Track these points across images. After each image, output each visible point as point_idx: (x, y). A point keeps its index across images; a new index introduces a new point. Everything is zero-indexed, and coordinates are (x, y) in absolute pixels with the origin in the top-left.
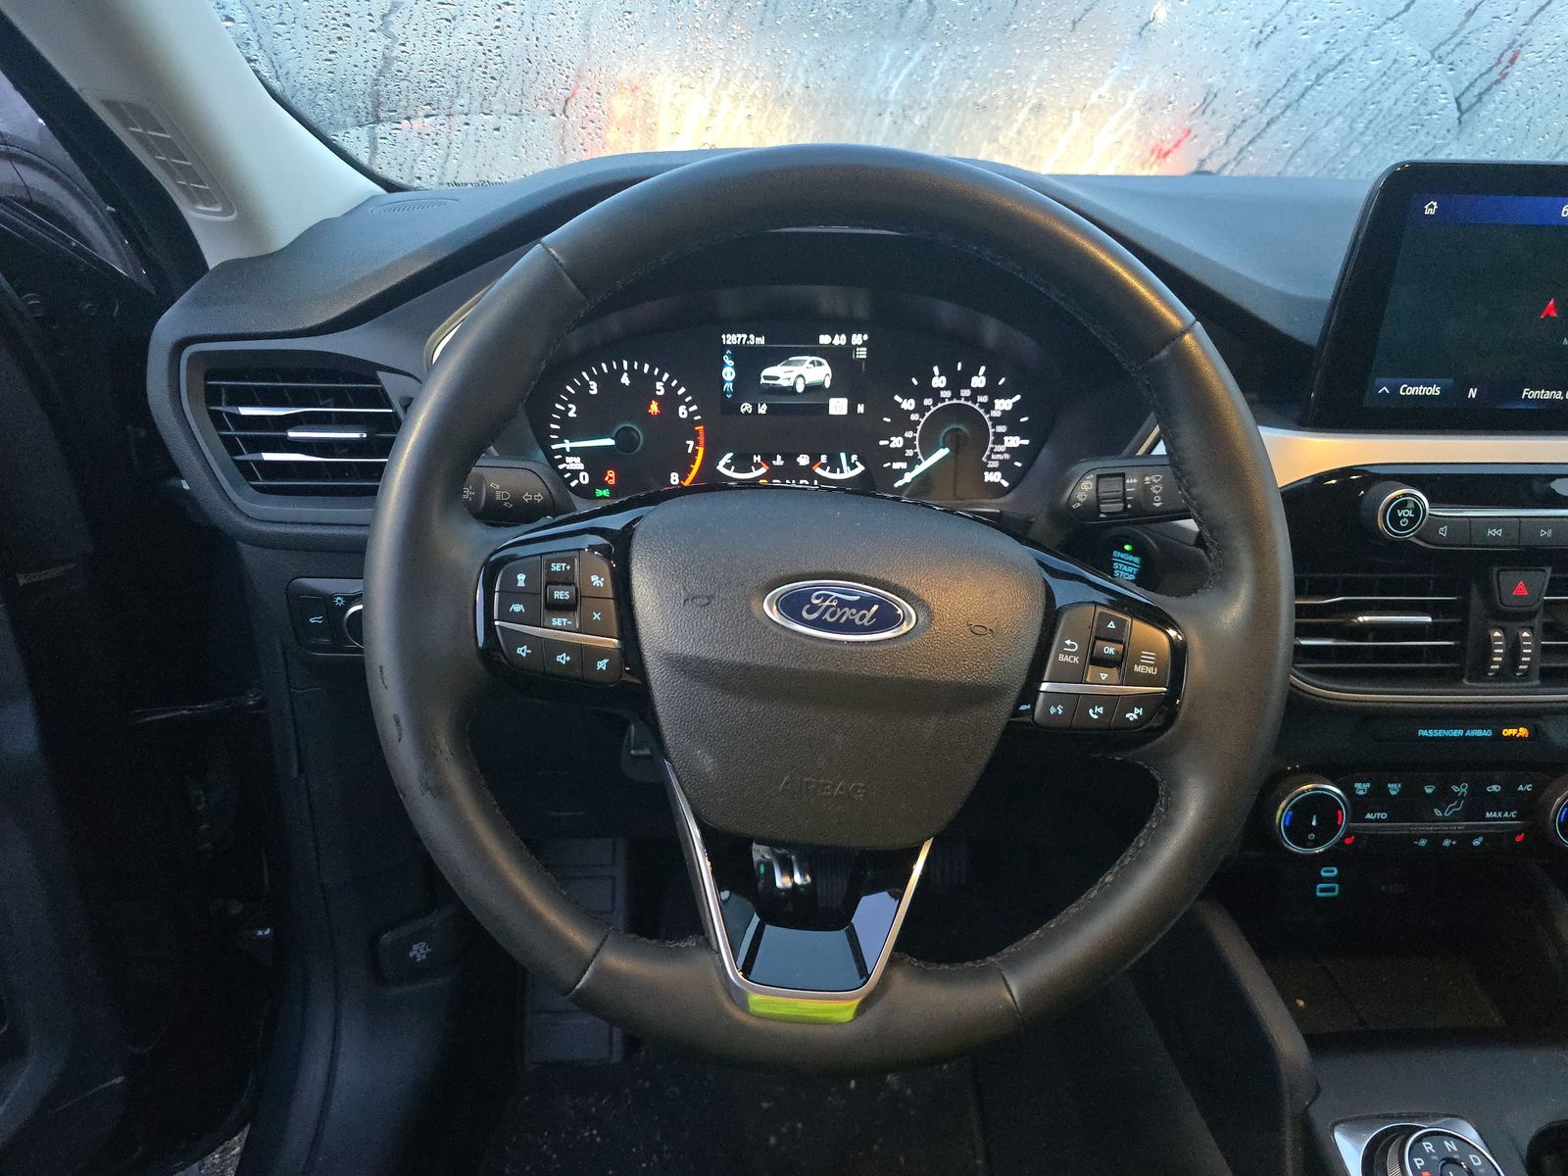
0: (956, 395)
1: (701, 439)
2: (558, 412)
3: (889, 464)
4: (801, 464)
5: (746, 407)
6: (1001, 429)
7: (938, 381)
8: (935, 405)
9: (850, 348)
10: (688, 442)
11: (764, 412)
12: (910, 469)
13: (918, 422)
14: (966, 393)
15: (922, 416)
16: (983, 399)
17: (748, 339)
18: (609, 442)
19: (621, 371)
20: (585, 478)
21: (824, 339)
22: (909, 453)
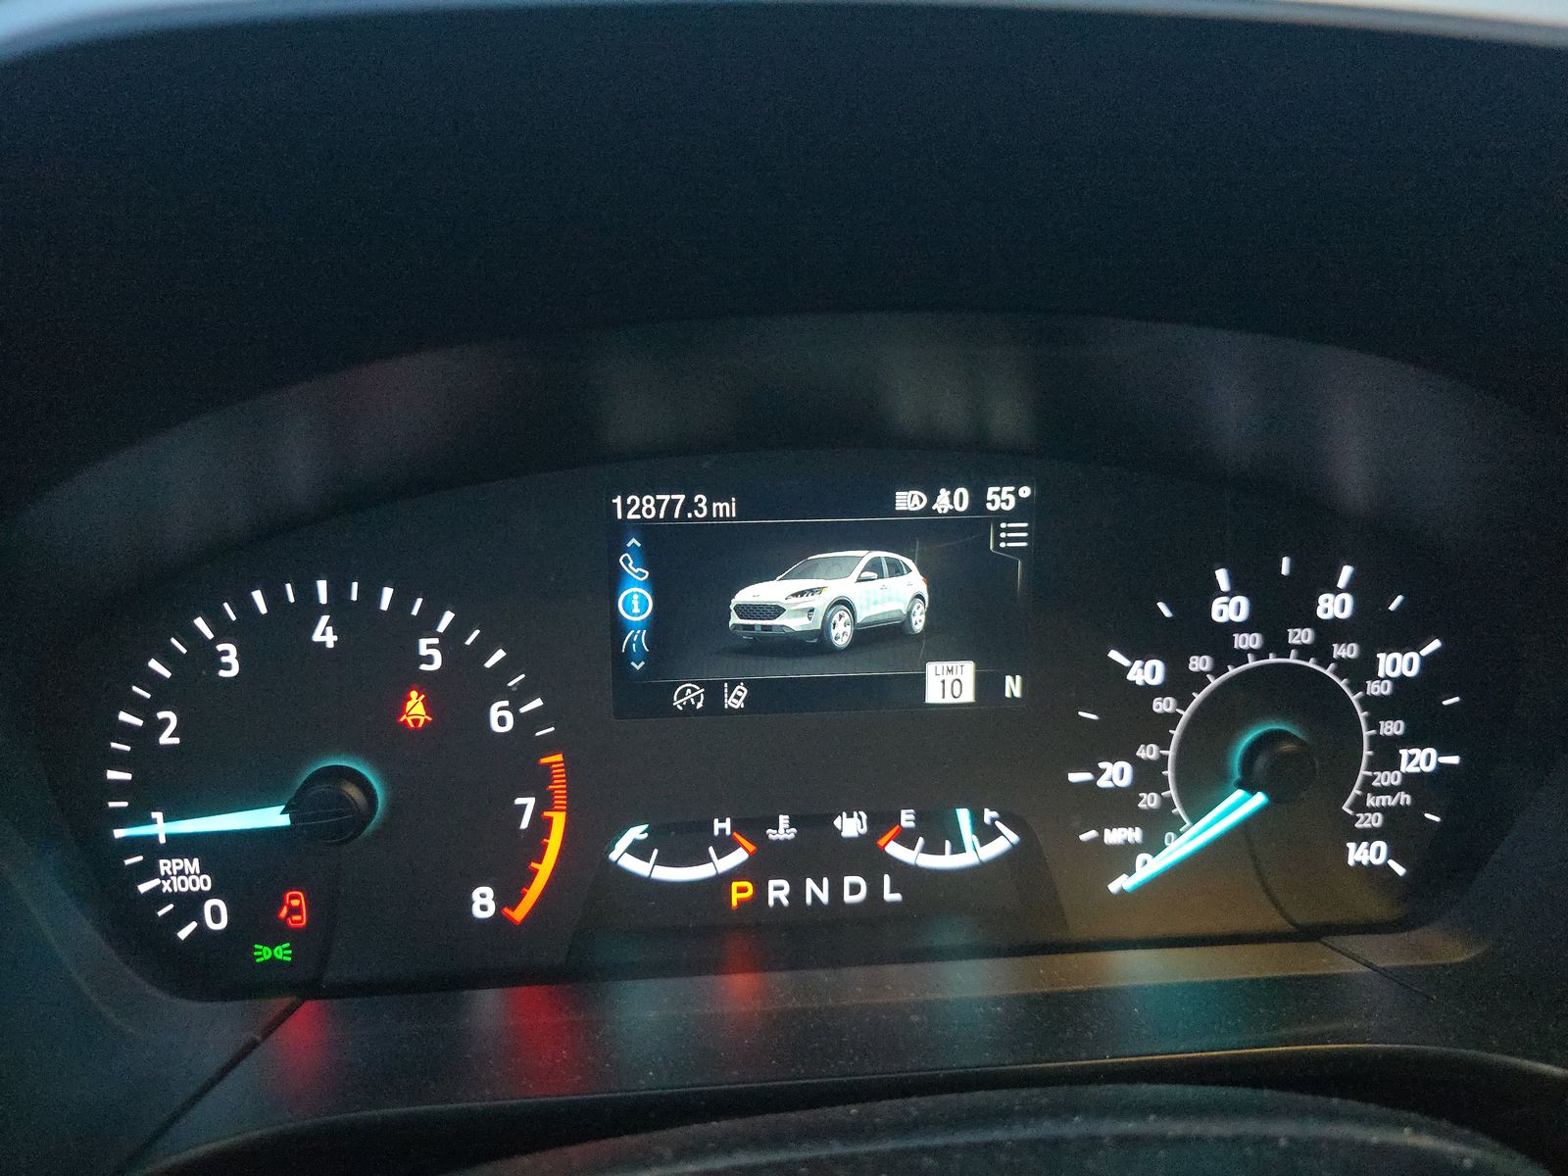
0: (1276, 642)
1: (559, 786)
2: (125, 732)
3: (1092, 834)
4: (844, 834)
5: (689, 695)
6: (1392, 728)
7: (1230, 609)
8: (1217, 671)
9: (980, 519)
10: (519, 801)
11: (739, 704)
12: (1154, 846)
13: (1174, 718)
14: (1303, 636)
15: (1183, 704)
16: (1346, 651)
17: (689, 505)
18: (274, 817)
19: (309, 611)
20: (217, 915)
21: (908, 501)
22: (1149, 801)
